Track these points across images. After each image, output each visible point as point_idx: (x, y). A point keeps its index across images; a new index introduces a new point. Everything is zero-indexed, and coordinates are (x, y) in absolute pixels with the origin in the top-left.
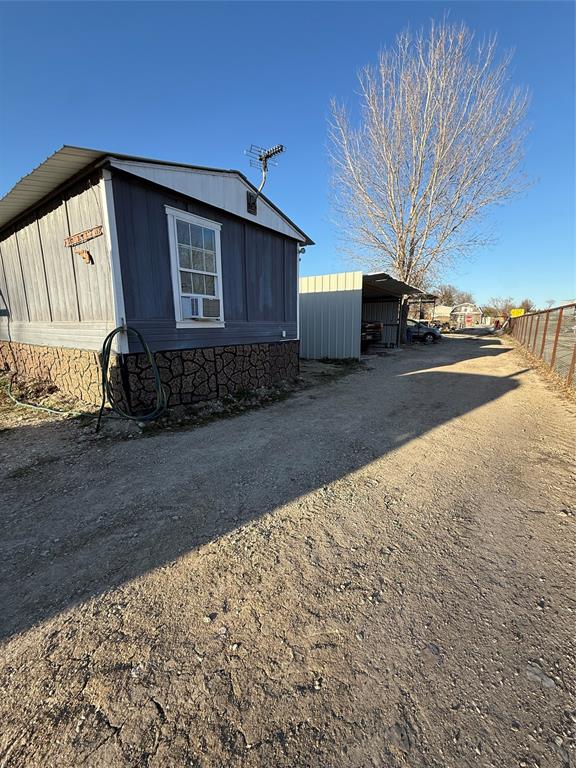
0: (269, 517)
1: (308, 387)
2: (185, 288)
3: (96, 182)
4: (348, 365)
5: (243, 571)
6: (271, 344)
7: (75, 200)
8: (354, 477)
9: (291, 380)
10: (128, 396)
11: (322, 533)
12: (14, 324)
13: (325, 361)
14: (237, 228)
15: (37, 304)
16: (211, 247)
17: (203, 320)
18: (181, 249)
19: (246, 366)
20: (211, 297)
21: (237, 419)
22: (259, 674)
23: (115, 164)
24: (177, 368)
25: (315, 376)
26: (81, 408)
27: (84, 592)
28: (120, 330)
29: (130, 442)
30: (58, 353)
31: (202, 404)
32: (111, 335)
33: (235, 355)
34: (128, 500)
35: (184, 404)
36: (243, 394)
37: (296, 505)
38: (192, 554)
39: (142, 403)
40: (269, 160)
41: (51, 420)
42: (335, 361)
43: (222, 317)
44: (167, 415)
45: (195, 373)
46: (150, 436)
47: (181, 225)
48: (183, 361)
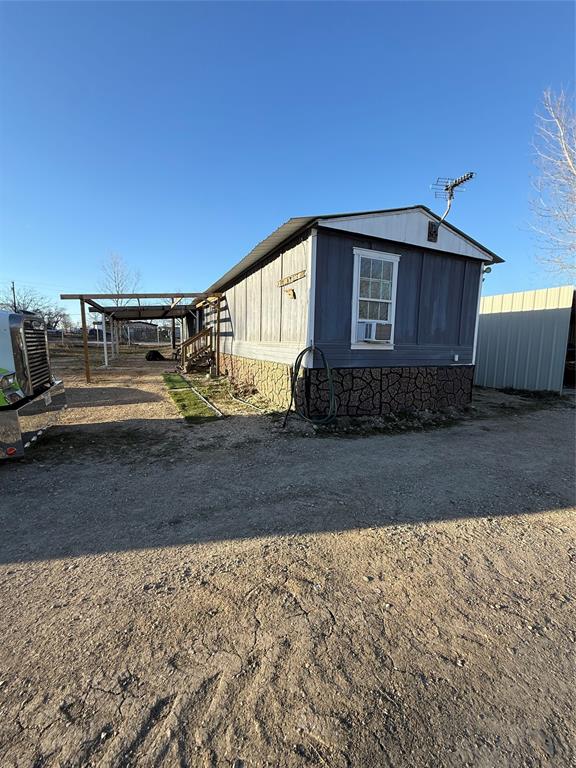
0: (424, 526)
1: (482, 417)
2: (362, 314)
3: (305, 239)
4: (543, 398)
5: (396, 557)
6: (441, 368)
7: (288, 253)
8: (529, 519)
9: (460, 407)
10: (308, 402)
11: (480, 556)
12: (236, 342)
13: (509, 391)
14: (415, 256)
15: (252, 328)
16: (389, 277)
17: (375, 343)
18: (362, 282)
19: (412, 387)
20: (383, 322)
21: (397, 437)
22: (407, 631)
23: (321, 223)
24: (347, 383)
25: (493, 407)
26: (272, 408)
27: (281, 530)
28: (309, 349)
29: (305, 439)
30: (261, 365)
31: (365, 418)
32: (302, 354)
33: (401, 376)
34: (306, 480)
35: (350, 416)
36: (405, 414)
37: (454, 524)
38: (355, 532)
39: (317, 410)
40: (455, 188)
41: (254, 413)
42: (523, 393)
43: (392, 341)
44: (335, 422)
45: (362, 389)
46: (322, 437)
47: (365, 262)
48: (354, 378)
